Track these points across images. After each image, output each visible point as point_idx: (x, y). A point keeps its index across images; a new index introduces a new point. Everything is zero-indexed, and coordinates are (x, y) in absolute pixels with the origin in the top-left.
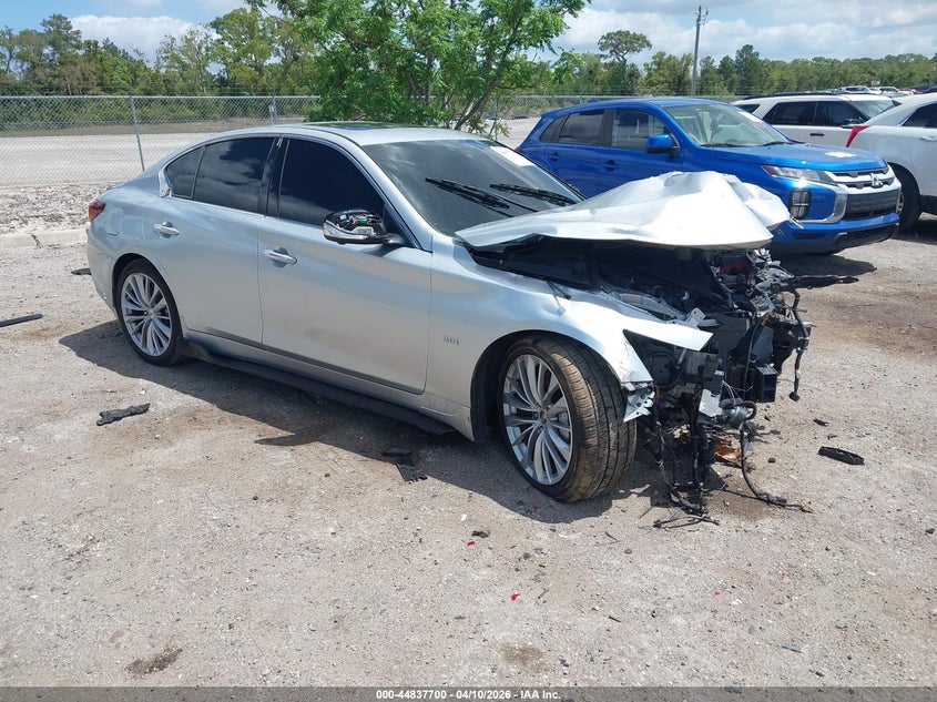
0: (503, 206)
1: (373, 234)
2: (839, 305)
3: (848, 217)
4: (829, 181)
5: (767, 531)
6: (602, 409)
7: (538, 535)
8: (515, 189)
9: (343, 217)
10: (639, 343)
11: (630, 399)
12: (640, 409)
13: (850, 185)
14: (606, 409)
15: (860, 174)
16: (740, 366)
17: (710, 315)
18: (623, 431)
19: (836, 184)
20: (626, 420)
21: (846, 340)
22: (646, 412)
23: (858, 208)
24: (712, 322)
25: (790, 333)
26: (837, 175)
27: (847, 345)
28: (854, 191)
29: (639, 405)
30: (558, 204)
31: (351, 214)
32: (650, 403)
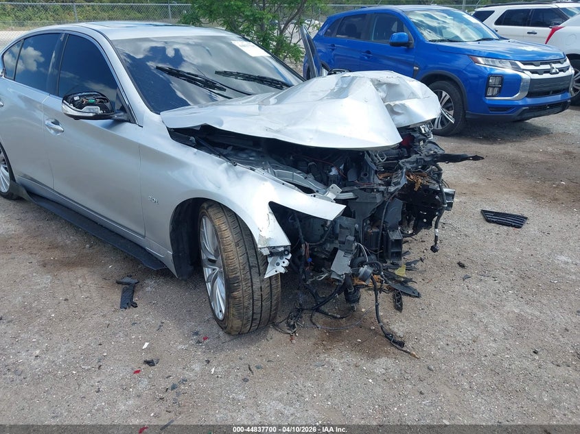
0: (220, 89)
1: (100, 112)
2: (514, 162)
3: (530, 95)
4: (518, 69)
5: (379, 371)
6: (247, 268)
7: (193, 367)
8: (237, 75)
9: (76, 98)
10: (280, 212)
11: (270, 260)
12: (278, 267)
13: (533, 72)
14: (250, 268)
15: (542, 64)
16: (375, 230)
17: (346, 189)
18: (265, 285)
19: (523, 70)
20: (266, 276)
21: (509, 191)
22: (282, 270)
23: (536, 89)
24: (349, 195)
25: (437, 197)
26: (524, 64)
27: (508, 196)
28: (536, 76)
29: (278, 264)
30: (277, 87)
31: (83, 96)
32: (287, 263)
